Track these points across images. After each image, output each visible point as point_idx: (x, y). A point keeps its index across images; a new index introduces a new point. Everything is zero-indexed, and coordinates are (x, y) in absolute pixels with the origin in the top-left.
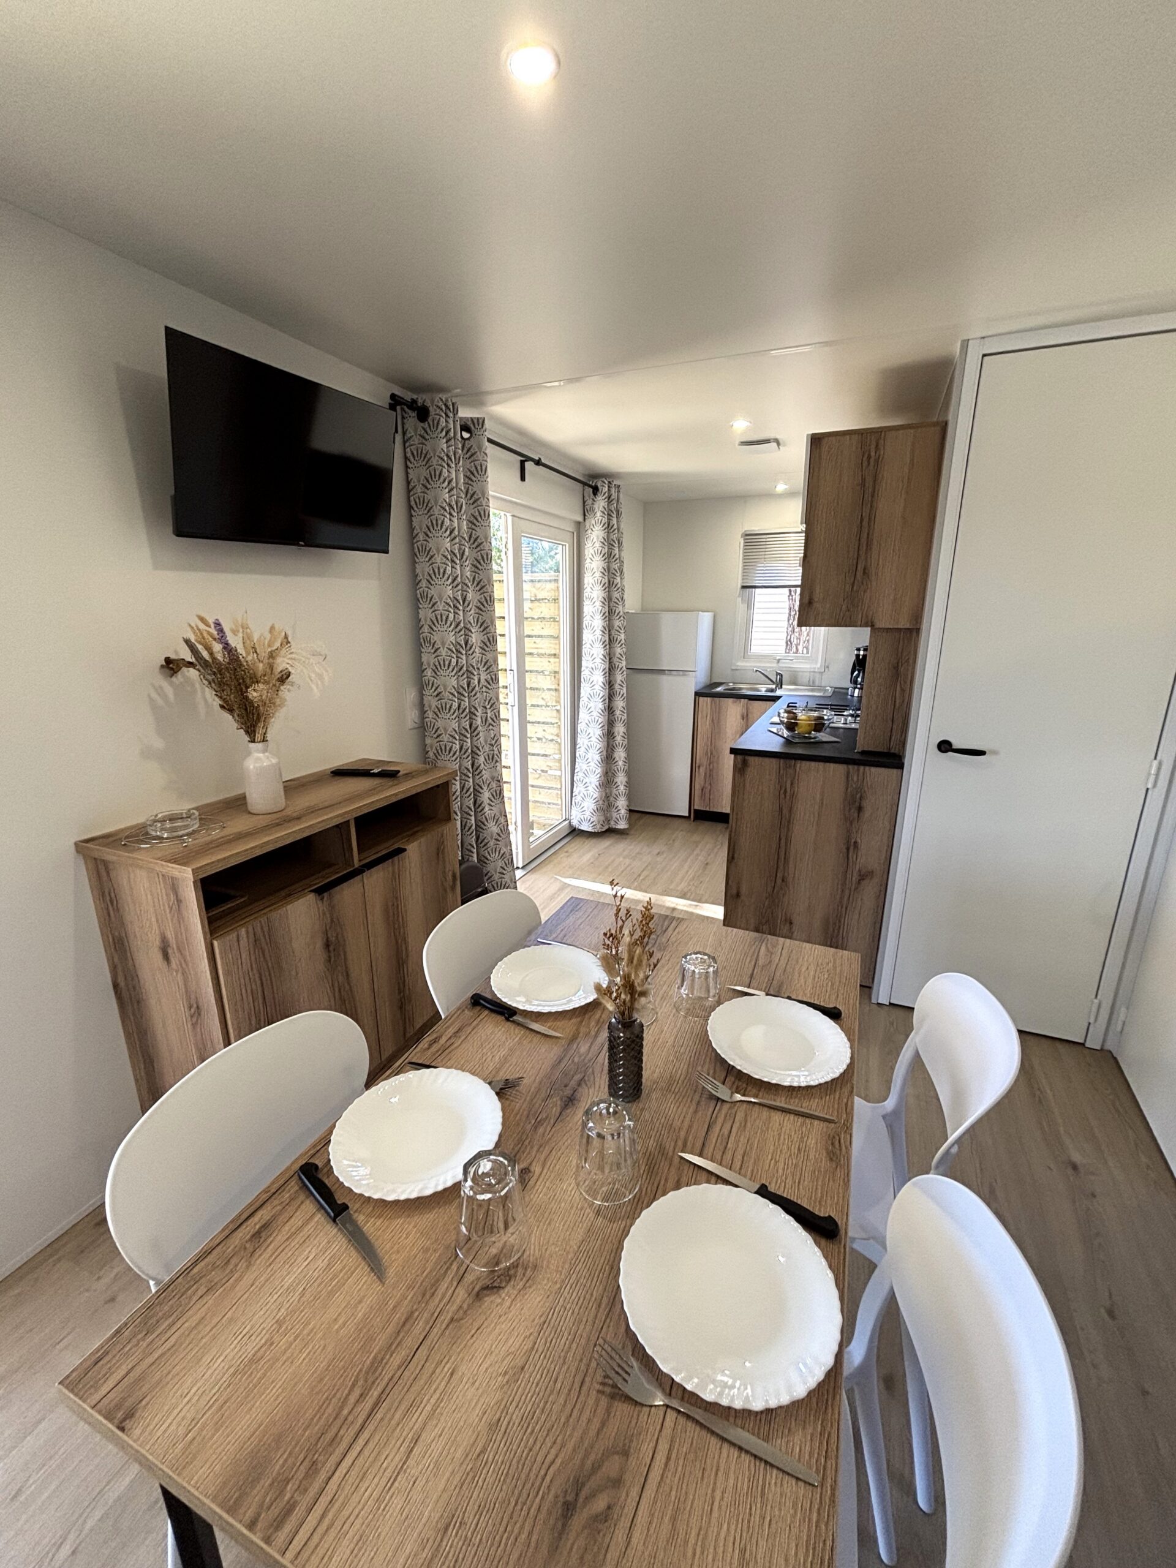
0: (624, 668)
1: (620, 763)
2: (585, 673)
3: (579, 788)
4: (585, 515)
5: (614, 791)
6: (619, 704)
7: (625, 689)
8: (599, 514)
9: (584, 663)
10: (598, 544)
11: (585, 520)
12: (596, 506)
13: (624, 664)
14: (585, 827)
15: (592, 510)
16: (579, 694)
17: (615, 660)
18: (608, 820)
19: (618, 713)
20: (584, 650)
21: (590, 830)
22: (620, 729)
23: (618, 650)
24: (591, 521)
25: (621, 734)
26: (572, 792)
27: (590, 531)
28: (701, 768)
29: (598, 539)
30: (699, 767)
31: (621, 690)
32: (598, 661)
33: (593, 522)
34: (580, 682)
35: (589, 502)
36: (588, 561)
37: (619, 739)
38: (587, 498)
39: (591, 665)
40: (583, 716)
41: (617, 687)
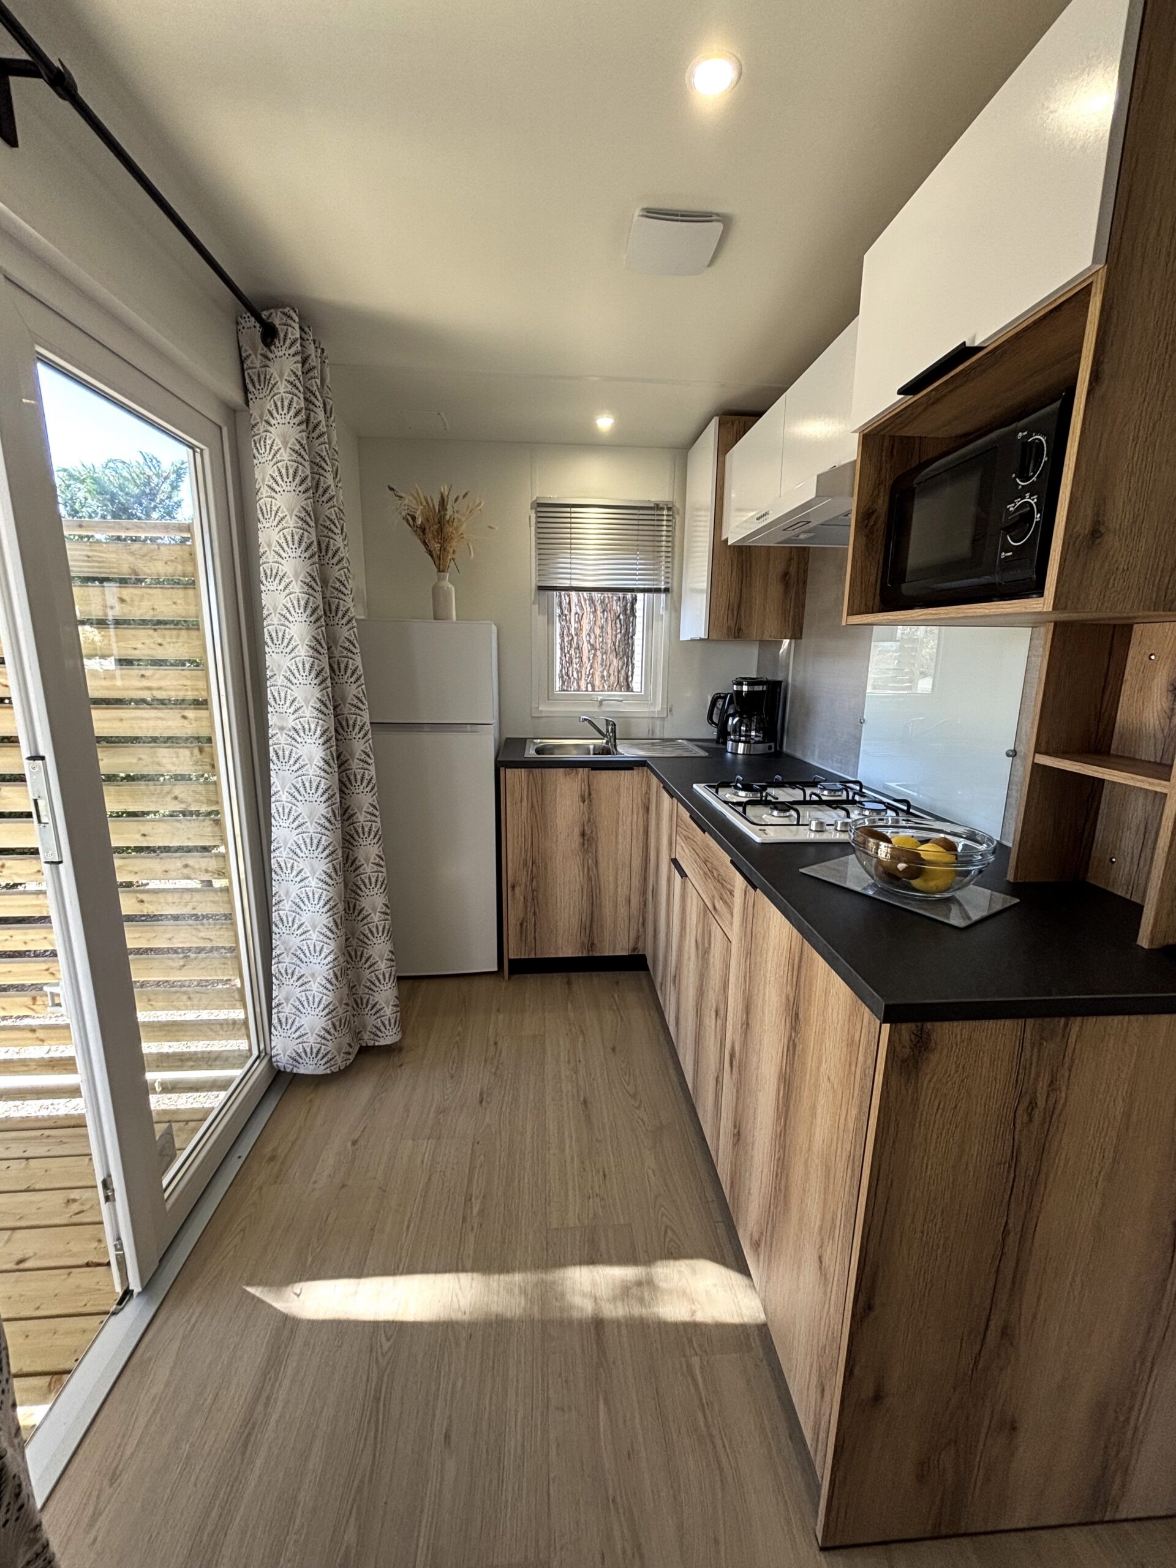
0: (368, 727)
1: (376, 918)
2: (278, 740)
3: (285, 988)
4: (246, 391)
5: (367, 974)
6: (364, 799)
7: (372, 768)
8: (282, 388)
9: (272, 720)
10: (285, 455)
11: (247, 403)
12: (273, 370)
13: (366, 718)
14: (308, 1068)
15: (264, 380)
16: (267, 785)
17: (346, 710)
18: (357, 1034)
19: (361, 818)
20: (271, 691)
21: (321, 1071)
22: (369, 851)
23: (352, 690)
24: (261, 404)
25: (373, 858)
26: (269, 998)
27: (262, 427)
28: (517, 889)
29: (285, 443)
30: (513, 887)
31: (365, 770)
32: (309, 713)
33: (270, 406)
34: (266, 761)
35: (255, 361)
36: (264, 491)
37: (368, 869)
38: (247, 350)
39: (290, 722)
40: (282, 833)
41: (355, 765)
